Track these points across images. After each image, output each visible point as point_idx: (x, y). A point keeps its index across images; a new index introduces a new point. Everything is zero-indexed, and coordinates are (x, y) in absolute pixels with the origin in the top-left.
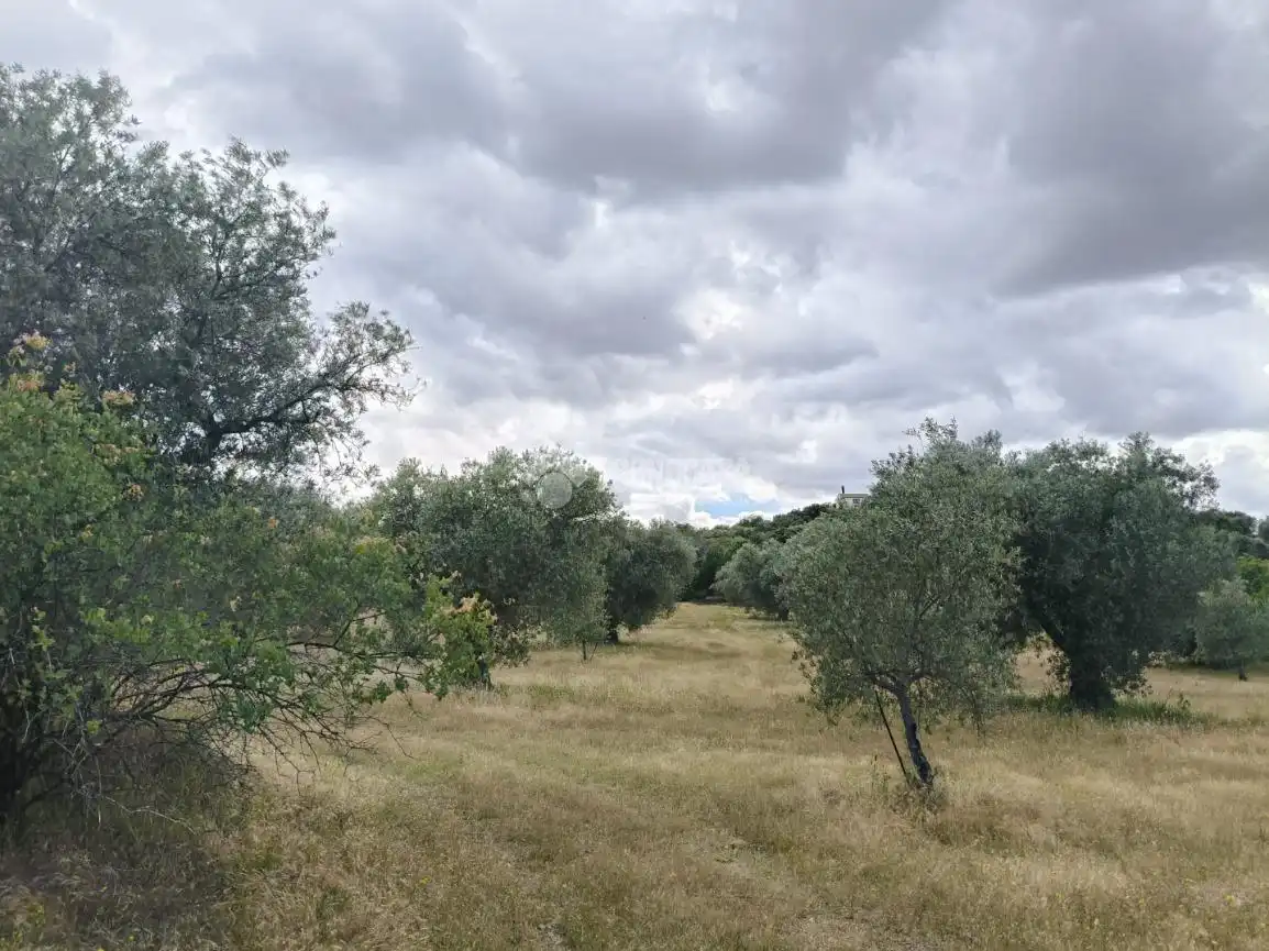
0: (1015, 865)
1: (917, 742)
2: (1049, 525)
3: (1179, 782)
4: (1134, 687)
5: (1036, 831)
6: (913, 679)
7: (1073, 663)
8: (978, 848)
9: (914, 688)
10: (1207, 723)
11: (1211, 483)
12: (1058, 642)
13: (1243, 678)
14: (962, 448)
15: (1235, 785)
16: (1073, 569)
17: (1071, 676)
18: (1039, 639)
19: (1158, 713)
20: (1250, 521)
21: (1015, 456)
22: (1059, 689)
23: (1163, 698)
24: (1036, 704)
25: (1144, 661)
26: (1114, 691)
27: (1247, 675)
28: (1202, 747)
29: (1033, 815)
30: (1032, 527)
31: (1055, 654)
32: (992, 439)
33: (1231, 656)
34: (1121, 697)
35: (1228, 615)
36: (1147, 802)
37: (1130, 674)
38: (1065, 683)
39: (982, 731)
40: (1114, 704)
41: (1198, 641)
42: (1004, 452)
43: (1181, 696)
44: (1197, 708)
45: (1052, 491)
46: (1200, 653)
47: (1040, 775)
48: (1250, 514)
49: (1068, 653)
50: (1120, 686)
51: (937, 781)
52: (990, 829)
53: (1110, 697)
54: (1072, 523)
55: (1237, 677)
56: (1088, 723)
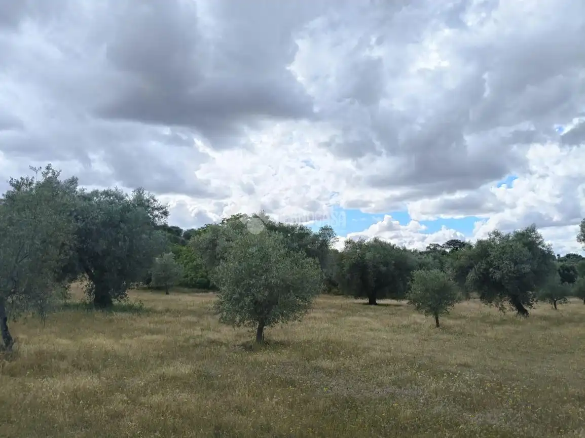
0: (47, 382)
1: (7, 328)
2: (94, 224)
3: (132, 338)
4: (122, 298)
5: (63, 365)
6: (9, 295)
7: (96, 288)
8: (29, 376)
9: (10, 300)
10: (150, 312)
11: (166, 213)
12: (92, 278)
13: (167, 293)
14: (59, 183)
15: (155, 337)
16: (103, 245)
17: (95, 293)
18: (83, 276)
19: (130, 309)
20: (181, 230)
21: (84, 190)
22: (89, 299)
23: (133, 302)
24: (76, 306)
25: (128, 287)
26: (113, 300)
27: (169, 292)
28: (145, 322)
29: (62, 357)
30: (86, 224)
31: (89, 283)
32: (74, 181)
33: (164, 285)
34: (116, 302)
35: (165, 267)
36: (116, 347)
37: (121, 291)
38: (92, 296)
39: (44, 319)
40: (112, 305)
41: (153, 279)
42: (78, 188)
43: (140, 301)
44: (147, 306)
45: (98, 209)
46: (152, 284)
47: (71, 339)
48: (181, 228)
49: (95, 283)
50: (116, 297)
51: (15, 346)
52: (39, 366)
53: (111, 302)
54: (104, 224)
55: (165, 293)
56: (99, 314)
